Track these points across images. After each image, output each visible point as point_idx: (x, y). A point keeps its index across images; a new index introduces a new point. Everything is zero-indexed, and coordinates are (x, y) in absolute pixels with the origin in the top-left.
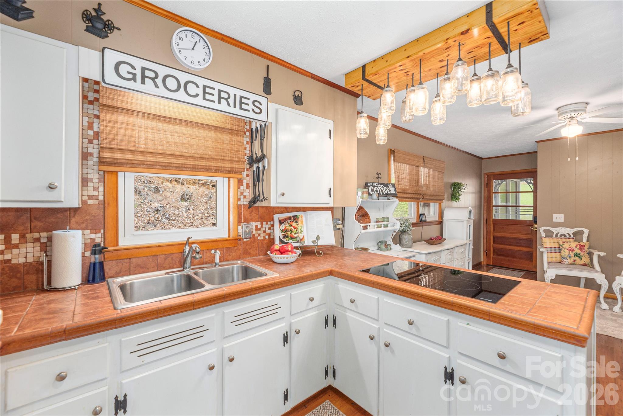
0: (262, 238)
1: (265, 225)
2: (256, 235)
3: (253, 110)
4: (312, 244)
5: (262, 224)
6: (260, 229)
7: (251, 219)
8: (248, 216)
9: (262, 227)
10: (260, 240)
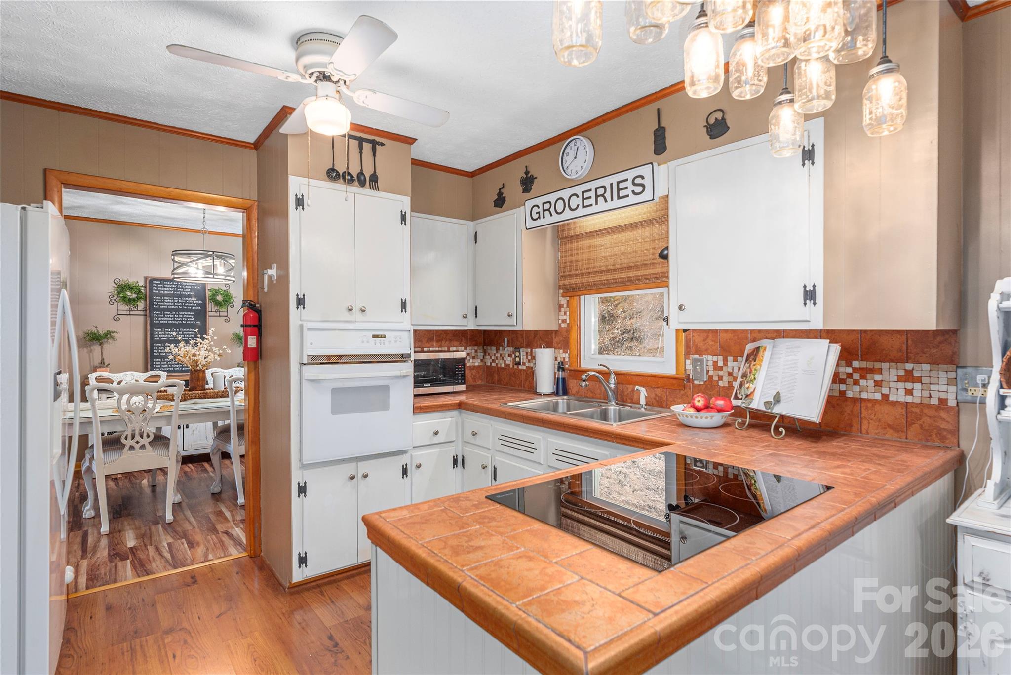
0: (726, 385)
1: (730, 363)
2: (715, 378)
3: (633, 192)
4: (763, 408)
5: (725, 361)
6: (721, 368)
7: (706, 350)
8: (701, 345)
9: (725, 364)
10: (723, 387)
